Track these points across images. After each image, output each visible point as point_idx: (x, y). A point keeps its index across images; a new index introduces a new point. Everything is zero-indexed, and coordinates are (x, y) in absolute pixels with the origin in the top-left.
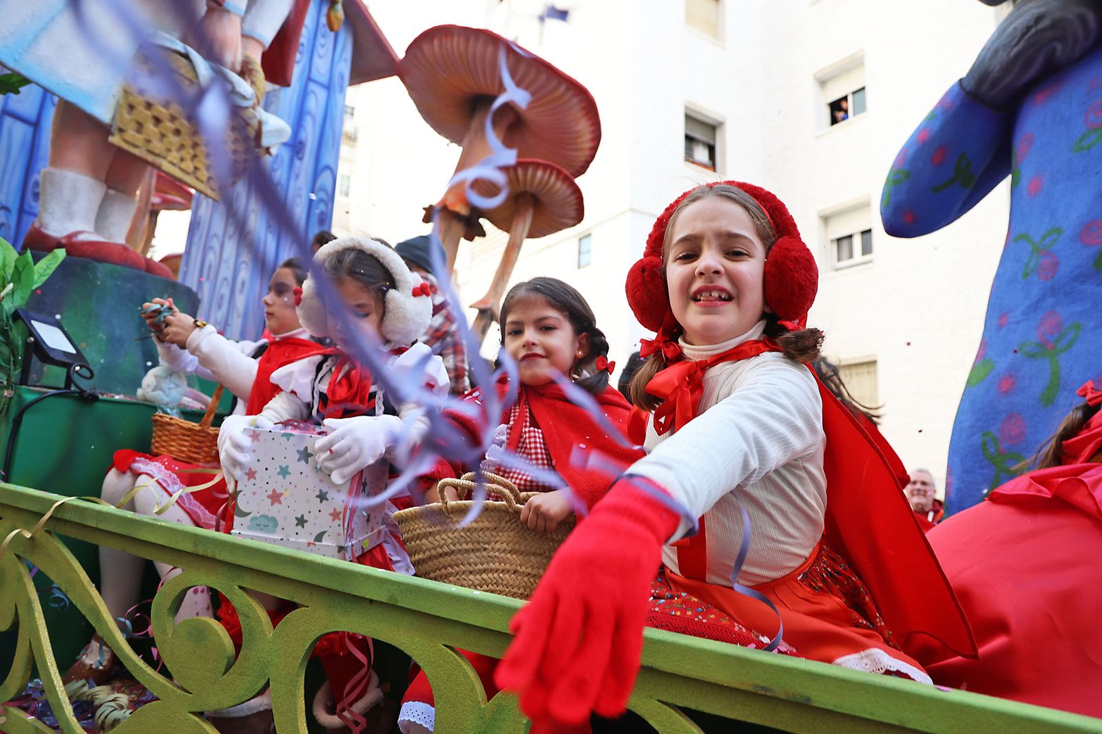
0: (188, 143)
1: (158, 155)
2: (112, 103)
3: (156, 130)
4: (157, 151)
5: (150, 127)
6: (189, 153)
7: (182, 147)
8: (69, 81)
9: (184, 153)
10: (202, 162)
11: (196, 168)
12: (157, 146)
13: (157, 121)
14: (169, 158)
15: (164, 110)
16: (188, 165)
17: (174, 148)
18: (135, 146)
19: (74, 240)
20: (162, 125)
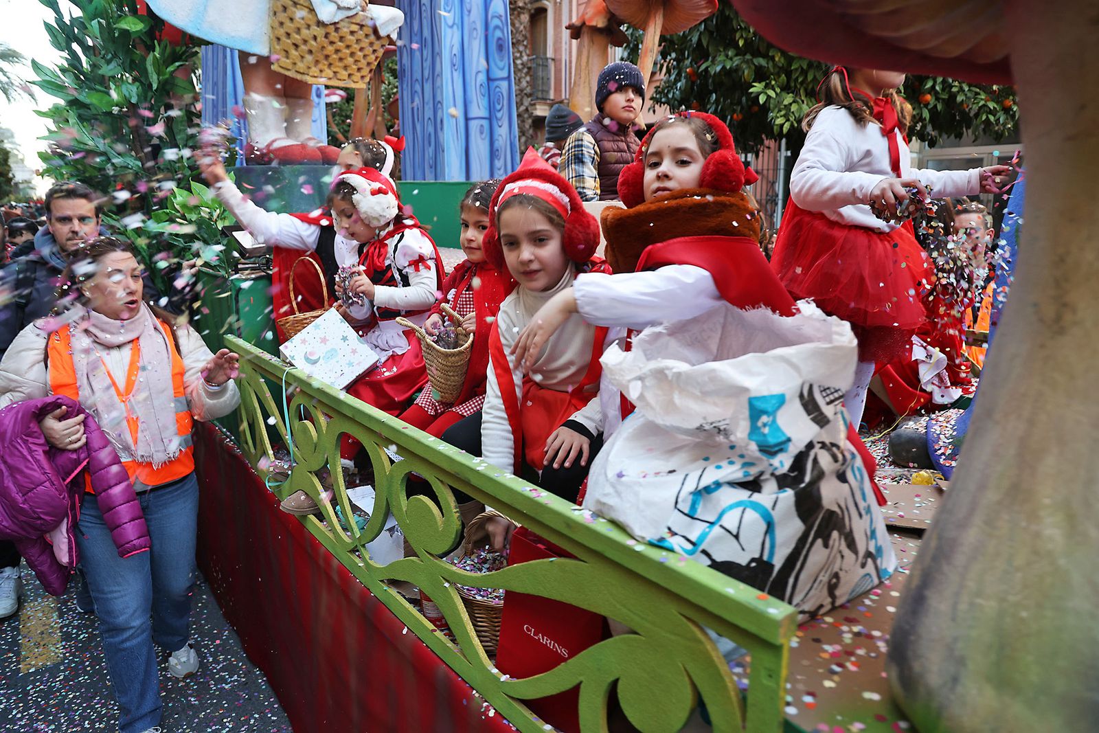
0: (321, 58)
1: (303, 74)
2: (265, 39)
3: (297, 53)
4: (302, 71)
5: (293, 52)
6: (325, 65)
7: (317, 62)
8: (233, 34)
9: (320, 66)
10: (339, 67)
11: (335, 72)
12: (301, 66)
13: (296, 46)
14: (311, 74)
15: (297, 37)
16: (329, 73)
17: (312, 65)
18: (289, 70)
19: (271, 148)
20: (299, 49)
